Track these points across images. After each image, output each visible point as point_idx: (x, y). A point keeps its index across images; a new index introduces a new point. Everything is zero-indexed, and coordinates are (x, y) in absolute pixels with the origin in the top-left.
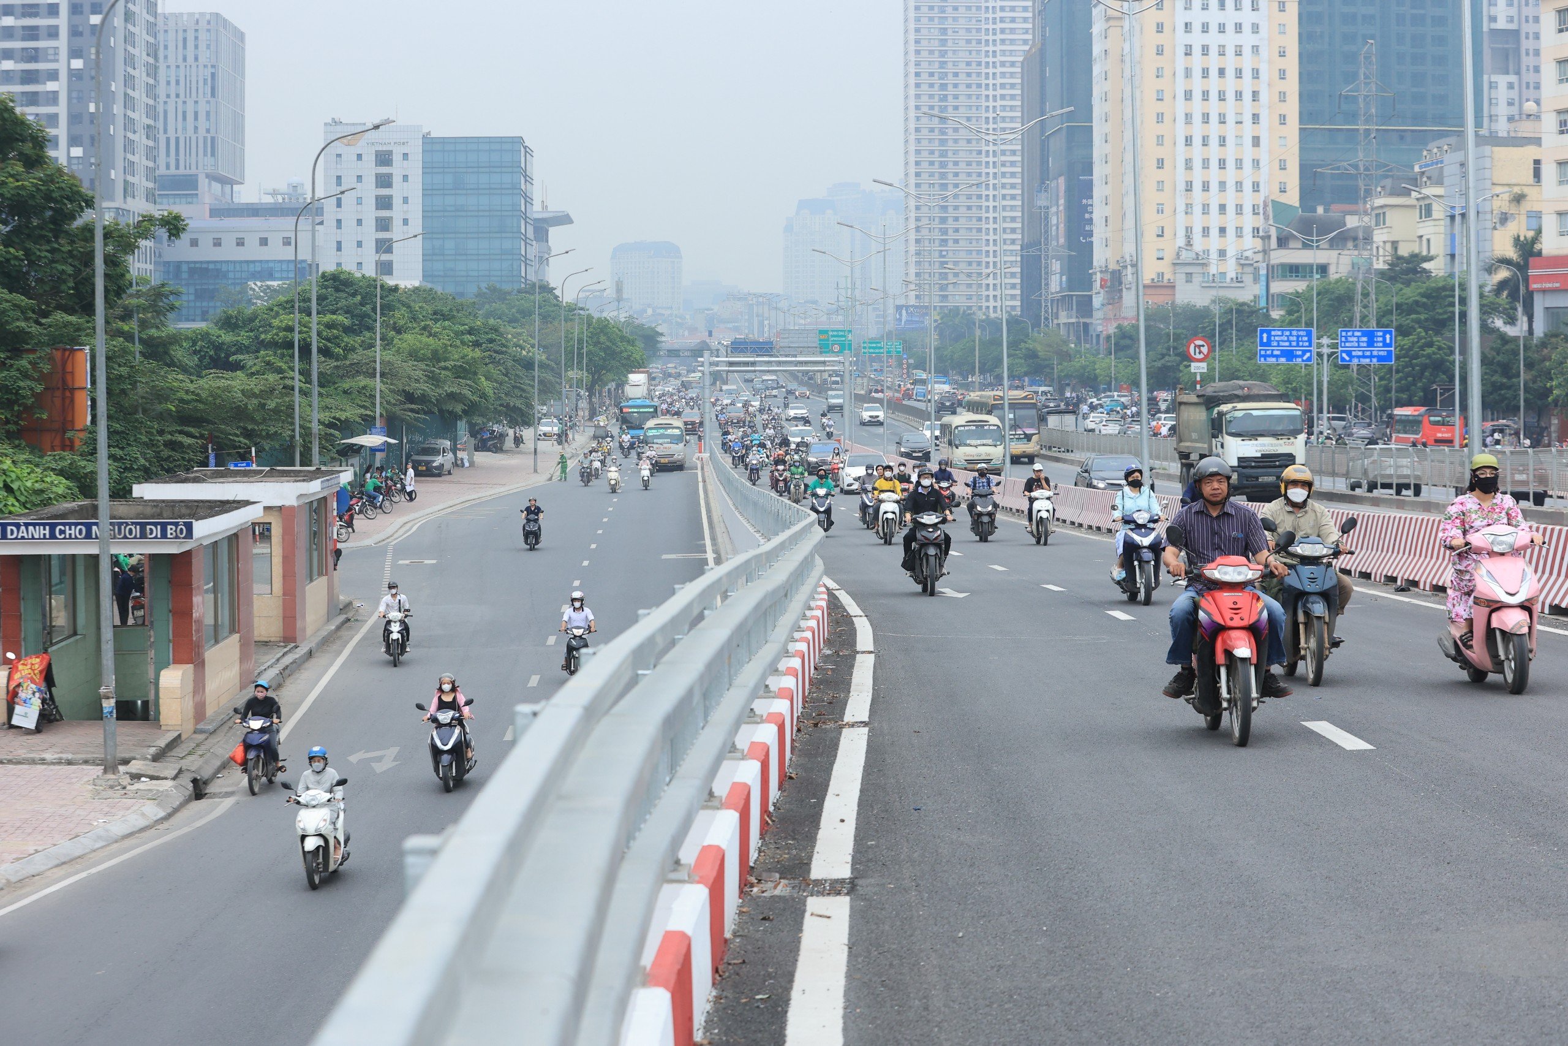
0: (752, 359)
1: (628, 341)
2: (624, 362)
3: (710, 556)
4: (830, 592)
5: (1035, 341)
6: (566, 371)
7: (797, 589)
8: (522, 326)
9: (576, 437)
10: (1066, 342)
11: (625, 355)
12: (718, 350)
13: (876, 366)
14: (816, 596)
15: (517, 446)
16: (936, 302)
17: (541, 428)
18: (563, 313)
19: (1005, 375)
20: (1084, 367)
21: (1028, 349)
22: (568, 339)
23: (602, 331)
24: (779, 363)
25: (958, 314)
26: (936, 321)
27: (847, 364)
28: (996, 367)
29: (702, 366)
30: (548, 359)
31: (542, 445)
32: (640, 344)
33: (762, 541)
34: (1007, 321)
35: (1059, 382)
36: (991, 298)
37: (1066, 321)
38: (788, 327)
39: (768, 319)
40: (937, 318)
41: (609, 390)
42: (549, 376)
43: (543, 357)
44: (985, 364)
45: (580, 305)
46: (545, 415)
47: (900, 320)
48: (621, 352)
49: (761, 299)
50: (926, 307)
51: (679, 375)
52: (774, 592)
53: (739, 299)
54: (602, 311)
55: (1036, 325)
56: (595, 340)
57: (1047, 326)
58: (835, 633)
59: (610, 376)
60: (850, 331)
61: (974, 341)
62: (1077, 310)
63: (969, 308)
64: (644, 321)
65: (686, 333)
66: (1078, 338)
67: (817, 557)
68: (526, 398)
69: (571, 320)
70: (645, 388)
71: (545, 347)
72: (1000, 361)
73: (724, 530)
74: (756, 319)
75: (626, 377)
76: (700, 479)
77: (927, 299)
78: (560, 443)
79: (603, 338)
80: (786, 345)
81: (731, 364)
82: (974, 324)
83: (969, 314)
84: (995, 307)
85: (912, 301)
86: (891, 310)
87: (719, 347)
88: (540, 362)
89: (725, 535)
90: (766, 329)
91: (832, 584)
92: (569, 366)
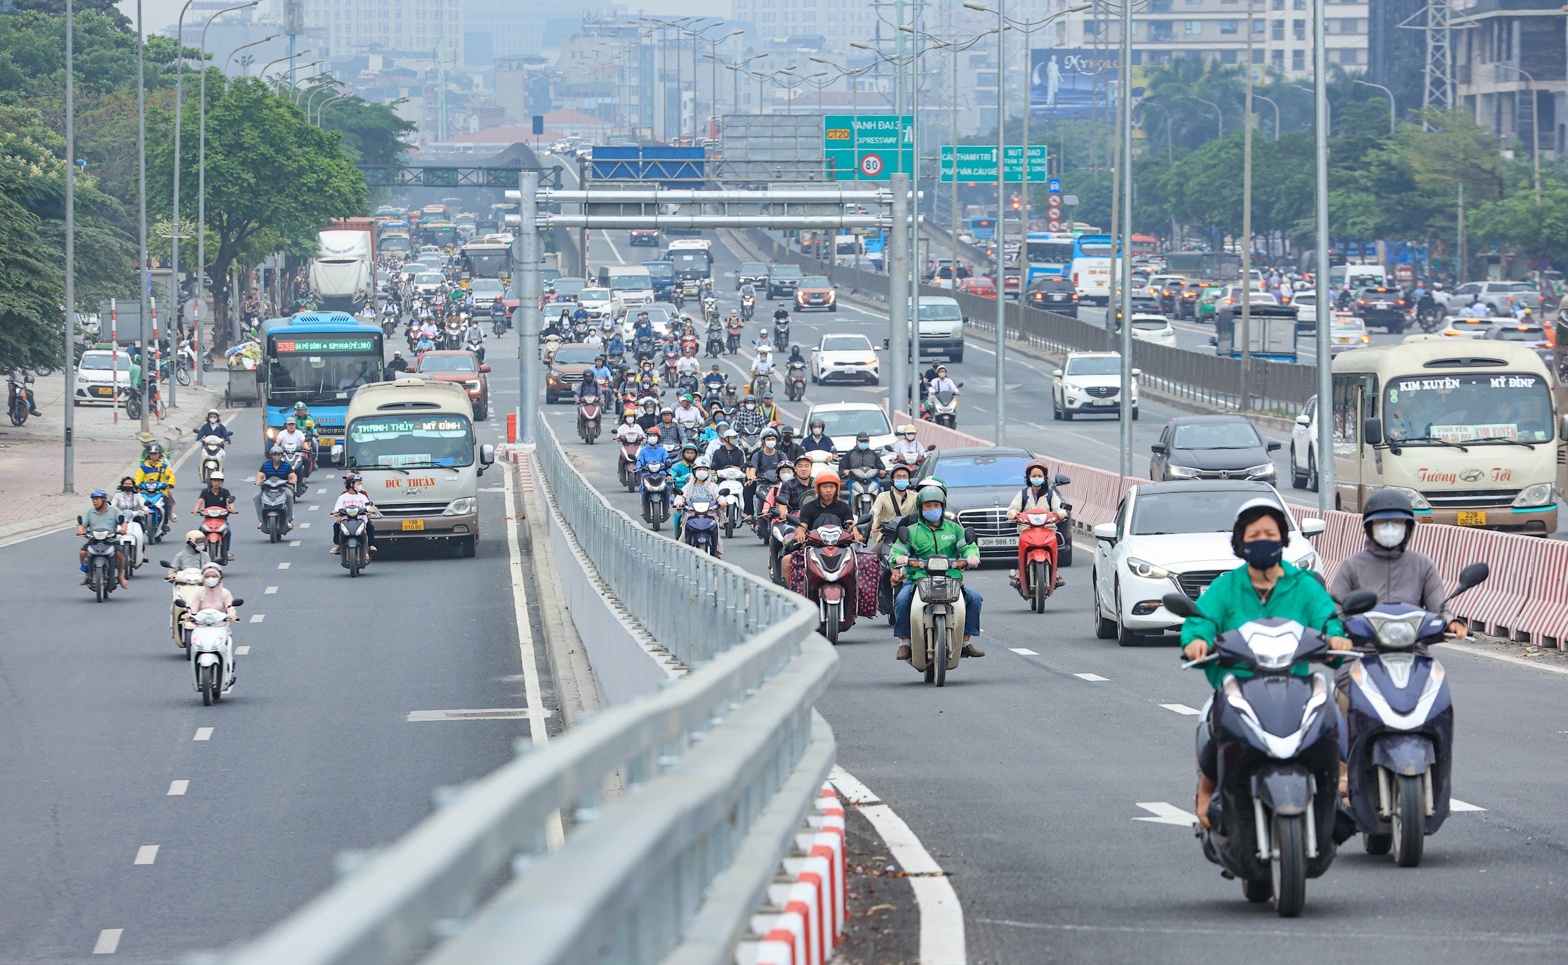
0: (648, 194)
1: (319, 144)
2: (308, 198)
3: (536, 713)
4: (850, 810)
5: (1403, 143)
6: (151, 221)
7: (764, 802)
8: (30, 97)
9: (181, 397)
10: (1489, 146)
11: (310, 179)
12: (558, 169)
13: (977, 211)
14: (814, 821)
15: (19, 421)
16: (1140, 39)
17: (83, 373)
18: (141, 64)
19: (1323, 237)
20: (1538, 214)
21: (1388, 166)
22: (157, 135)
23: (247, 115)
24: (721, 205)
25: (1198, 73)
26: (1136, 92)
27: (900, 207)
28: (1299, 214)
29: (516, 211)
30: (101, 187)
31: (87, 420)
32: (349, 152)
33: (673, 674)
34: (1330, 90)
35: (1472, 252)
36: (1289, 28)
37: (1491, 88)
38: (743, 108)
39: (692, 85)
40: (1143, 83)
41: (269, 272)
42: (104, 235)
43: (90, 184)
44: (1267, 207)
45: (188, 45)
46: (94, 338)
47: (1043, 89)
48: (300, 172)
49: (672, 34)
50: (1113, 55)
51: (455, 237)
52: (699, 812)
53: (616, 33)
54: (246, 62)
55: (1410, 101)
56: (229, 138)
57: (1439, 102)
58: (864, 919)
59: (271, 235)
60: (908, 121)
61: (1240, 145)
62: (1524, 59)
63: (1229, 55)
64: (361, 90)
65: (474, 123)
66: (1525, 135)
67: (816, 717)
68: (45, 293)
69: (163, 84)
70: (365, 269)
71: (93, 156)
72: (1305, 200)
73: (574, 645)
74: (659, 87)
75: (312, 237)
76: (510, 510)
77: (1114, 33)
78: (135, 413)
79: (249, 135)
80: (738, 155)
81: (593, 206)
82: (1242, 99)
83: (1228, 74)
84: (1298, 54)
85: (1076, 39)
86: (1019, 64)
87: (562, 161)
88: (80, 195)
89: (576, 658)
90: (686, 114)
91: (855, 790)
92: (159, 208)
